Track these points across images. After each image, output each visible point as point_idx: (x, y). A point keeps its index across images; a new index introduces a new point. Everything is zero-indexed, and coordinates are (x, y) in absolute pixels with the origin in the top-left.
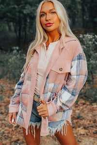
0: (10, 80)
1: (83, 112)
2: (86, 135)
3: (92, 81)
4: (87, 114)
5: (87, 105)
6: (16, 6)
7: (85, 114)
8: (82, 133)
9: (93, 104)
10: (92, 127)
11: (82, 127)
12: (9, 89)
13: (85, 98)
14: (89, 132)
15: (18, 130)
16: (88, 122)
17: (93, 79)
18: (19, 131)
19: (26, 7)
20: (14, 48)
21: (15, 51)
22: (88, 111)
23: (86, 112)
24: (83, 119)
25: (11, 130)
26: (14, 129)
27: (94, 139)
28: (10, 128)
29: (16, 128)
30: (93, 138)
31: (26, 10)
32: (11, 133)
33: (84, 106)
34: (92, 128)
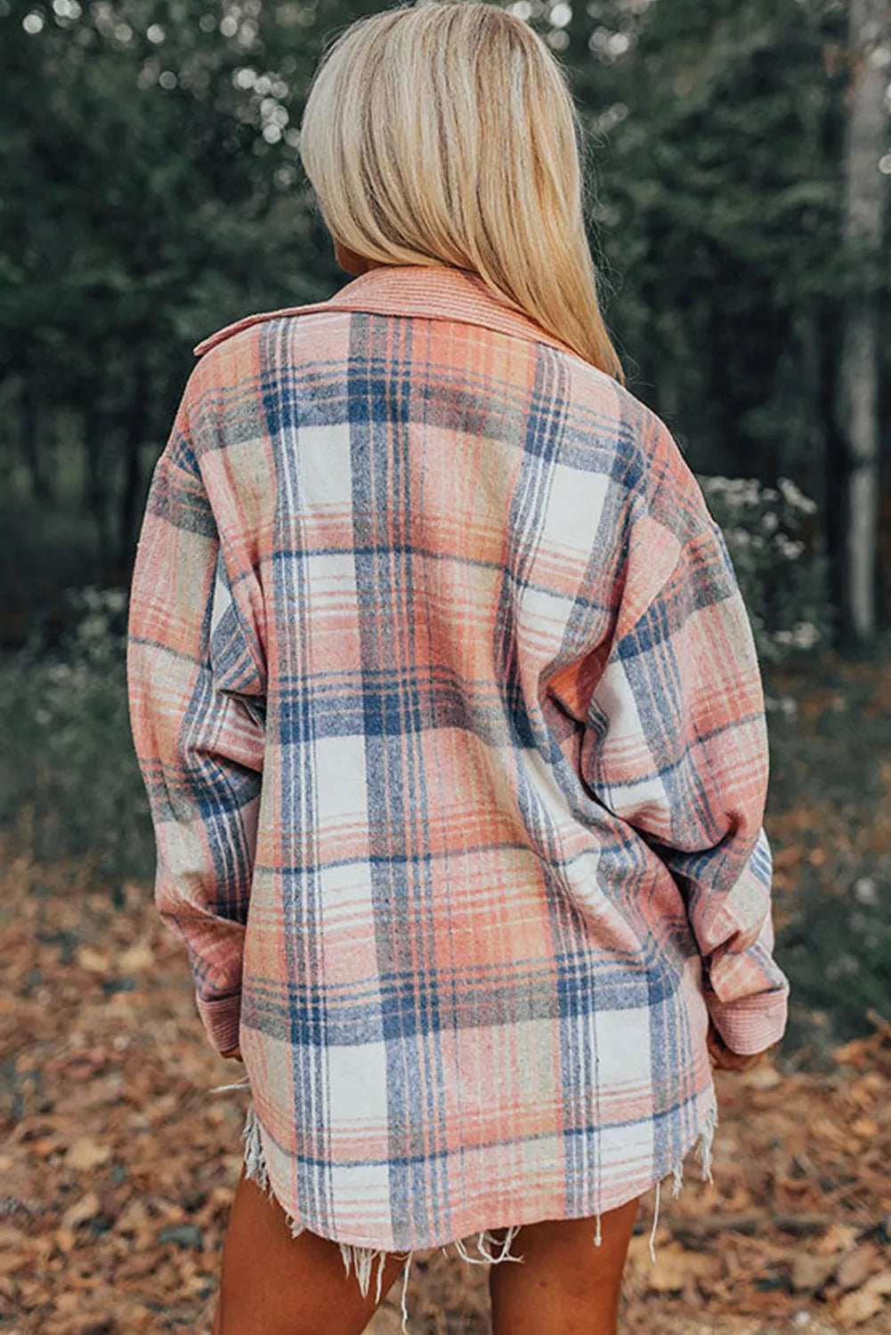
0: (38, 859)
2: (692, 1298)
8: (661, 1281)
11: (664, 1234)
12: (30, 929)
14: (724, 1273)
15: (104, 1252)
16: (712, 1198)
18: (118, 1259)
25: (42, 1245)
26: (66, 1239)
28: (33, 1233)
29: (86, 1235)
30: (755, 1325)
31: (198, 314)
32: (41, 1270)
34: (743, 1241)
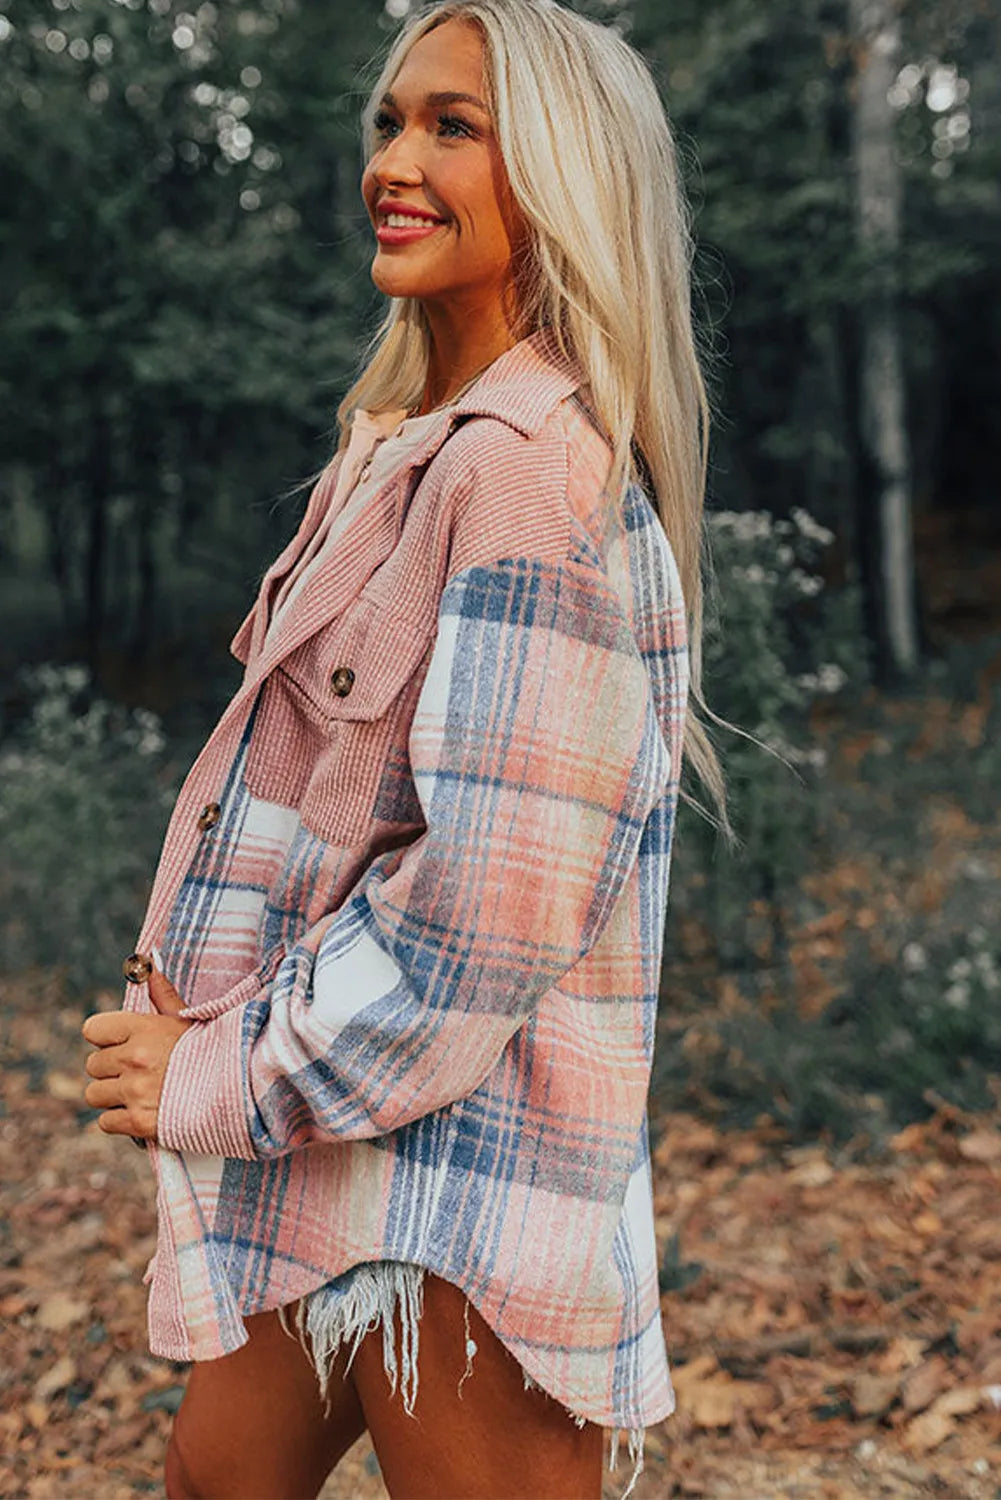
1: (708, 1230)
2: (744, 1433)
3: (776, 963)
4: (748, 1242)
5: (744, 1168)
6: (68, 321)
7: (726, 1248)
8: (708, 1416)
9: (795, 1156)
10: (801, 1352)
11: (705, 1362)
13: (714, 1104)
14: (777, 1402)
15: (83, 1424)
16: (762, 1315)
17: (780, 940)
18: (98, 1432)
19: (160, 330)
20: (49, 677)
21: (52, 709)
22: (756, 1223)
23: (733, 1230)
24: (715, 1288)
25: (11, 1422)
27: (821, 1472)
29: (62, 1406)
30: (815, 1460)
31: (159, 353)
32: (10, 1452)
33: (718, 1177)
34: (797, 1364)
